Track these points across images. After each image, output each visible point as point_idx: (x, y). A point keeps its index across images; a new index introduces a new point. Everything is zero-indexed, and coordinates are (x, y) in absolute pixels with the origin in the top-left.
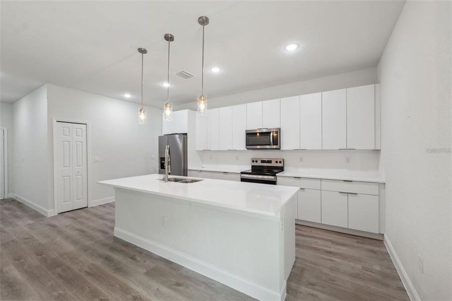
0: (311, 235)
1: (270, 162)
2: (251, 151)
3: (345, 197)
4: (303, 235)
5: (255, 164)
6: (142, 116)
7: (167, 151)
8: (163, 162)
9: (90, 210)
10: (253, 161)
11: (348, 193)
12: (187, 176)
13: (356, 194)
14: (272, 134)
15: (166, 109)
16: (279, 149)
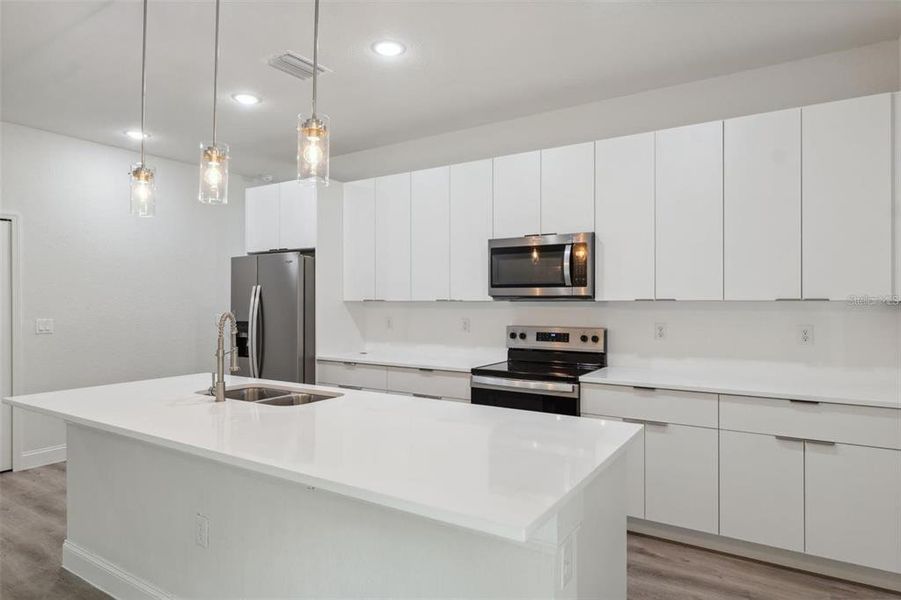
0: (684, 573)
1: (563, 337)
2: (506, 303)
3: (796, 451)
4: (658, 575)
5: (519, 344)
6: (143, 191)
7: (254, 302)
8: (244, 335)
9: (22, 481)
10: (513, 336)
11: (804, 440)
12: (313, 382)
13: (833, 444)
14: (567, 252)
15: (207, 166)
16: (591, 298)
